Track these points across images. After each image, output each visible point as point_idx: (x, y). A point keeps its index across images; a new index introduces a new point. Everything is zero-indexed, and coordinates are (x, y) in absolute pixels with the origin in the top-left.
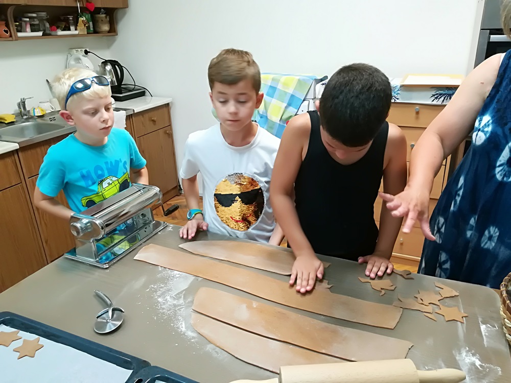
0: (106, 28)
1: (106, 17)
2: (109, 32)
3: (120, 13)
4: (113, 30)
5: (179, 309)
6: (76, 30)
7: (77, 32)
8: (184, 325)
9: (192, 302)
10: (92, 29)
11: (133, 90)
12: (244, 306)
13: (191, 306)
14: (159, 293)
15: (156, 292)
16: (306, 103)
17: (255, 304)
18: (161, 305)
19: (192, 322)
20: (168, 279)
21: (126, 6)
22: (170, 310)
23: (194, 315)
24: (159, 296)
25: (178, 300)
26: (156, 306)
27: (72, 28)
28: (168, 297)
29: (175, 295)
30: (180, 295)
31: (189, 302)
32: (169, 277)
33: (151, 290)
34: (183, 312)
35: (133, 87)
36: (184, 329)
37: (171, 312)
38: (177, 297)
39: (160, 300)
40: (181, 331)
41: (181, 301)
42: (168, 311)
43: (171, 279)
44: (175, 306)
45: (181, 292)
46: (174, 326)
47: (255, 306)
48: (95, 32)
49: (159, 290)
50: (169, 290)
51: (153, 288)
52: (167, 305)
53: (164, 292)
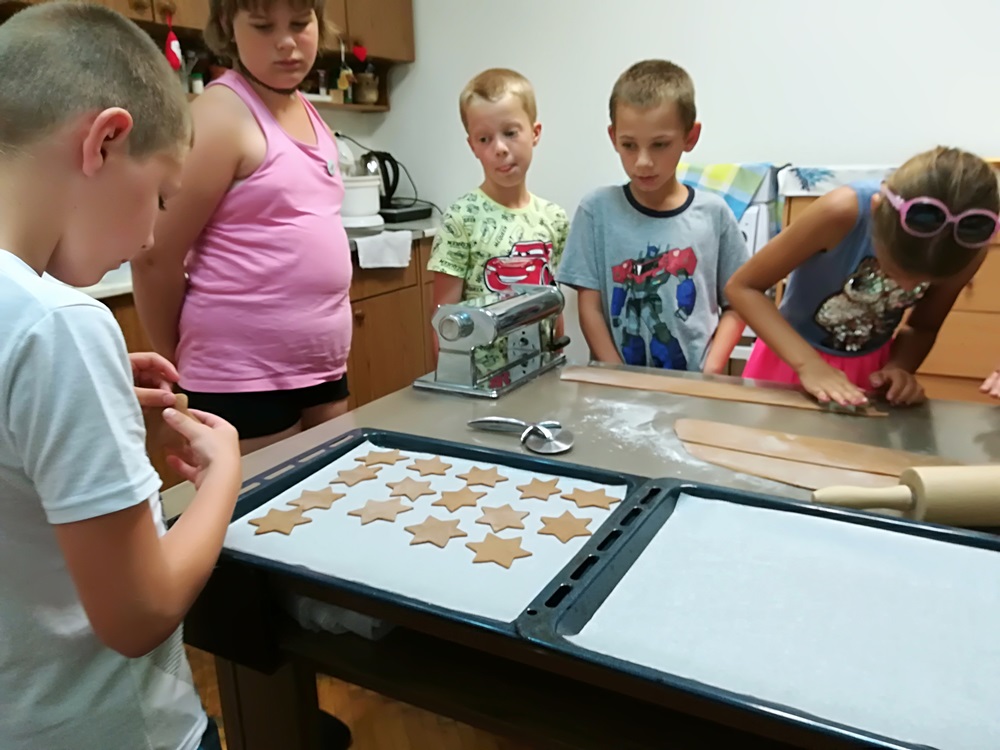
0: (373, 96)
1: (374, 78)
2: (377, 103)
3: (397, 72)
4: (383, 102)
5: (655, 440)
6: (328, 93)
7: (328, 99)
8: (676, 455)
9: (674, 432)
10: (350, 96)
13: (676, 436)
14: (606, 424)
15: (600, 423)
16: (753, 210)
18: (619, 435)
19: (689, 452)
20: (611, 411)
21: (410, 58)
22: (640, 440)
23: (688, 445)
24: (610, 427)
25: (645, 431)
26: (612, 437)
27: (323, 91)
28: (627, 428)
29: (638, 427)
30: (647, 426)
33: (590, 420)
34: (664, 442)
35: (412, 202)
36: (679, 459)
37: (644, 443)
38: (643, 428)
39: (612, 430)
40: (677, 461)
41: (653, 432)
42: (637, 441)
44: (645, 436)
45: (646, 424)
46: (659, 455)
47: (792, 439)
48: (355, 101)
49: (605, 421)
50: (622, 421)
51: (592, 418)
52: (630, 436)
53: (615, 422)
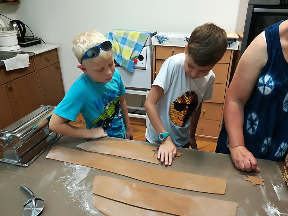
2: (14, 2)
5: (83, 193)
8: (88, 206)
9: (91, 187)
11: (33, 40)
12: (127, 187)
13: (91, 191)
14: (67, 182)
15: (65, 182)
16: (145, 48)
17: (134, 185)
18: (69, 192)
19: (94, 203)
20: (72, 171)
22: (77, 195)
23: (94, 197)
24: (68, 185)
25: (81, 186)
26: (66, 193)
28: (74, 185)
29: (79, 183)
30: (82, 183)
31: (89, 188)
32: (73, 170)
33: (61, 180)
34: (86, 195)
35: (33, 38)
36: (88, 209)
37: (78, 197)
38: (80, 184)
39: (68, 187)
40: (87, 211)
41: (84, 187)
42: (75, 195)
43: (74, 171)
44: (80, 191)
45: (82, 181)
46: (81, 207)
47: (135, 187)
48: (4, 1)
49: (67, 180)
50: (74, 180)
51: (63, 179)
52: (74, 191)
53: (71, 181)
